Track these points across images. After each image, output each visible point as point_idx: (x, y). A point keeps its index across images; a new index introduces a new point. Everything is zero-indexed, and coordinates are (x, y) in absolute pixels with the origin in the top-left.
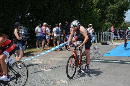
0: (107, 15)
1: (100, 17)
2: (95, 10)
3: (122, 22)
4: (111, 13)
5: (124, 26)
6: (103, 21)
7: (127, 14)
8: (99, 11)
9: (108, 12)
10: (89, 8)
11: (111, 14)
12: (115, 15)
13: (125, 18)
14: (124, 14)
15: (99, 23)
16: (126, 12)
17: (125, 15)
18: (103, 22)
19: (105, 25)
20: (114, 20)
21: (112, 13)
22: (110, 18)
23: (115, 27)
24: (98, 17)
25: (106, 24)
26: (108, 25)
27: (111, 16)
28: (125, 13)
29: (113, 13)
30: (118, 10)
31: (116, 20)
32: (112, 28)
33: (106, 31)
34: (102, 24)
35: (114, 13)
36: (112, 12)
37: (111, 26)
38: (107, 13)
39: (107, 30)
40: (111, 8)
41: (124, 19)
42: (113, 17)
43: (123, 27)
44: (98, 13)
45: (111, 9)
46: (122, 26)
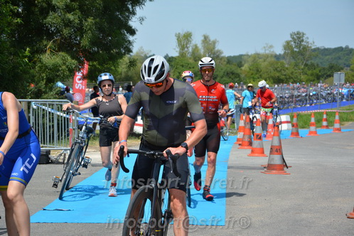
0: (52, 19)
1: (18, 25)
3: (120, 55)
4: (68, 9)
5: (130, 74)
6: (32, 47)
7: (142, 19)
11: (70, 16)
12: (90, 20)
13: (131, 38)
14: (128, 19)
15: (16, 54)
16: (138, 9)
17: (131, 23)
18: (33, 53)
19: (44, 68)
20: (85, 42)
21: (74, 10)
22: (66, 32)
23: (91, 77)
24: (9, 24)
25: (48, 59)
26: (55, 68)
27: (70, 22)
28: (134, 14)
29: (81, 8)
31: (93, 43)
32: (79, 82)
33: (45, 93)
34: (30, 61)
35: (85, 13)
37: (72, 72)
38: (54, 8)
39: (51, 89)
41: (130, 42)
42: (80, 30)
43: (128, 78)
46: (123, 75)
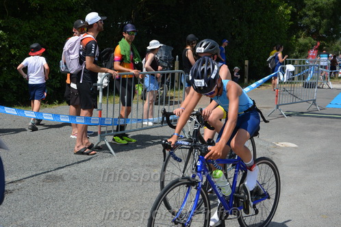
2: (281, 8)
8: (289, 12)
9: (307, 13)
10: (270, 2)
30: (332, 9)
36: (318, 13)
40: (315, 3)
44: (288, 14)
45: (316, 6)
